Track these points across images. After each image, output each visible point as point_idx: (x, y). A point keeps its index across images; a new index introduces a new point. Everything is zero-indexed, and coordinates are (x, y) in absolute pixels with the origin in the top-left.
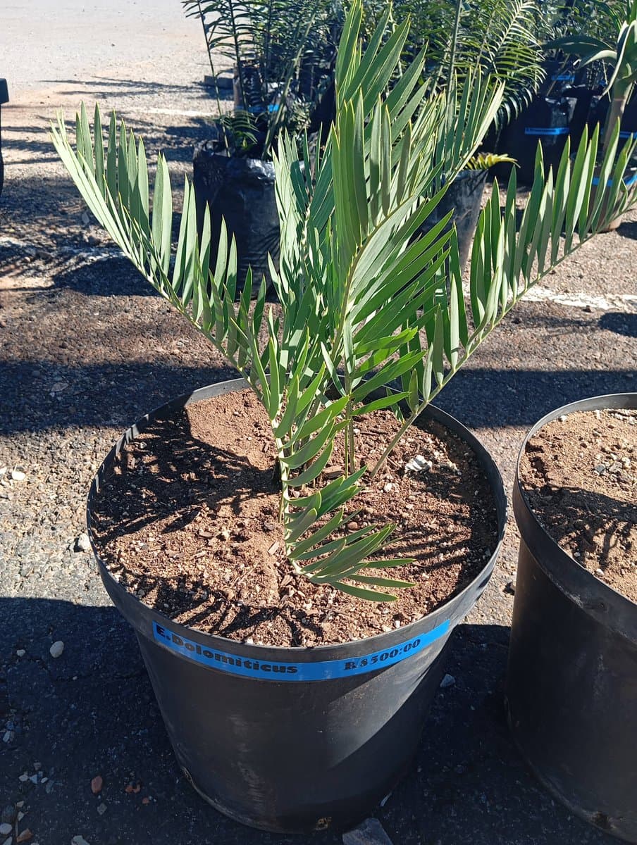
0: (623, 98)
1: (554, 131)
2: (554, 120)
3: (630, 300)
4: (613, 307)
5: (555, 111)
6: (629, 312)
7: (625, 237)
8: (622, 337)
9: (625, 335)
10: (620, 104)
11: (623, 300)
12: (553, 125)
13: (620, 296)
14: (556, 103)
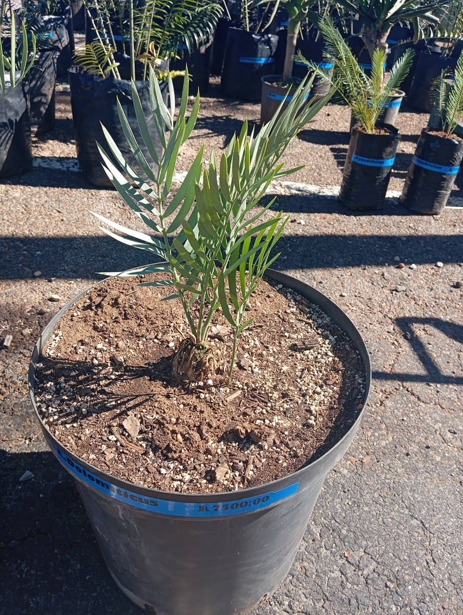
0: (294, 33)
1: (261, 60)
2: (260, 51)
3: (287, 186)
4: (273, 190)
5: (260, 44)
6: (283, 194)
7: (302, 140)
8: (271, 211)
9: (273, 210)
10: (292, 38)
11: (283, 186)
12: (259, 55)
13: (282, 183)
14: (261, 38)
